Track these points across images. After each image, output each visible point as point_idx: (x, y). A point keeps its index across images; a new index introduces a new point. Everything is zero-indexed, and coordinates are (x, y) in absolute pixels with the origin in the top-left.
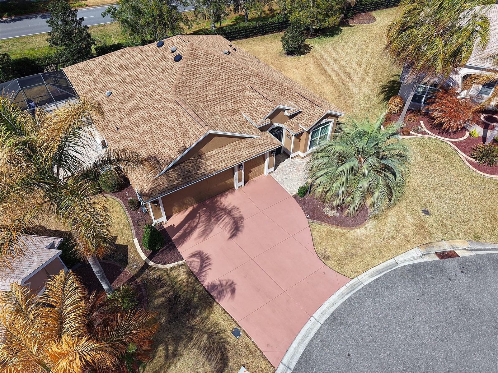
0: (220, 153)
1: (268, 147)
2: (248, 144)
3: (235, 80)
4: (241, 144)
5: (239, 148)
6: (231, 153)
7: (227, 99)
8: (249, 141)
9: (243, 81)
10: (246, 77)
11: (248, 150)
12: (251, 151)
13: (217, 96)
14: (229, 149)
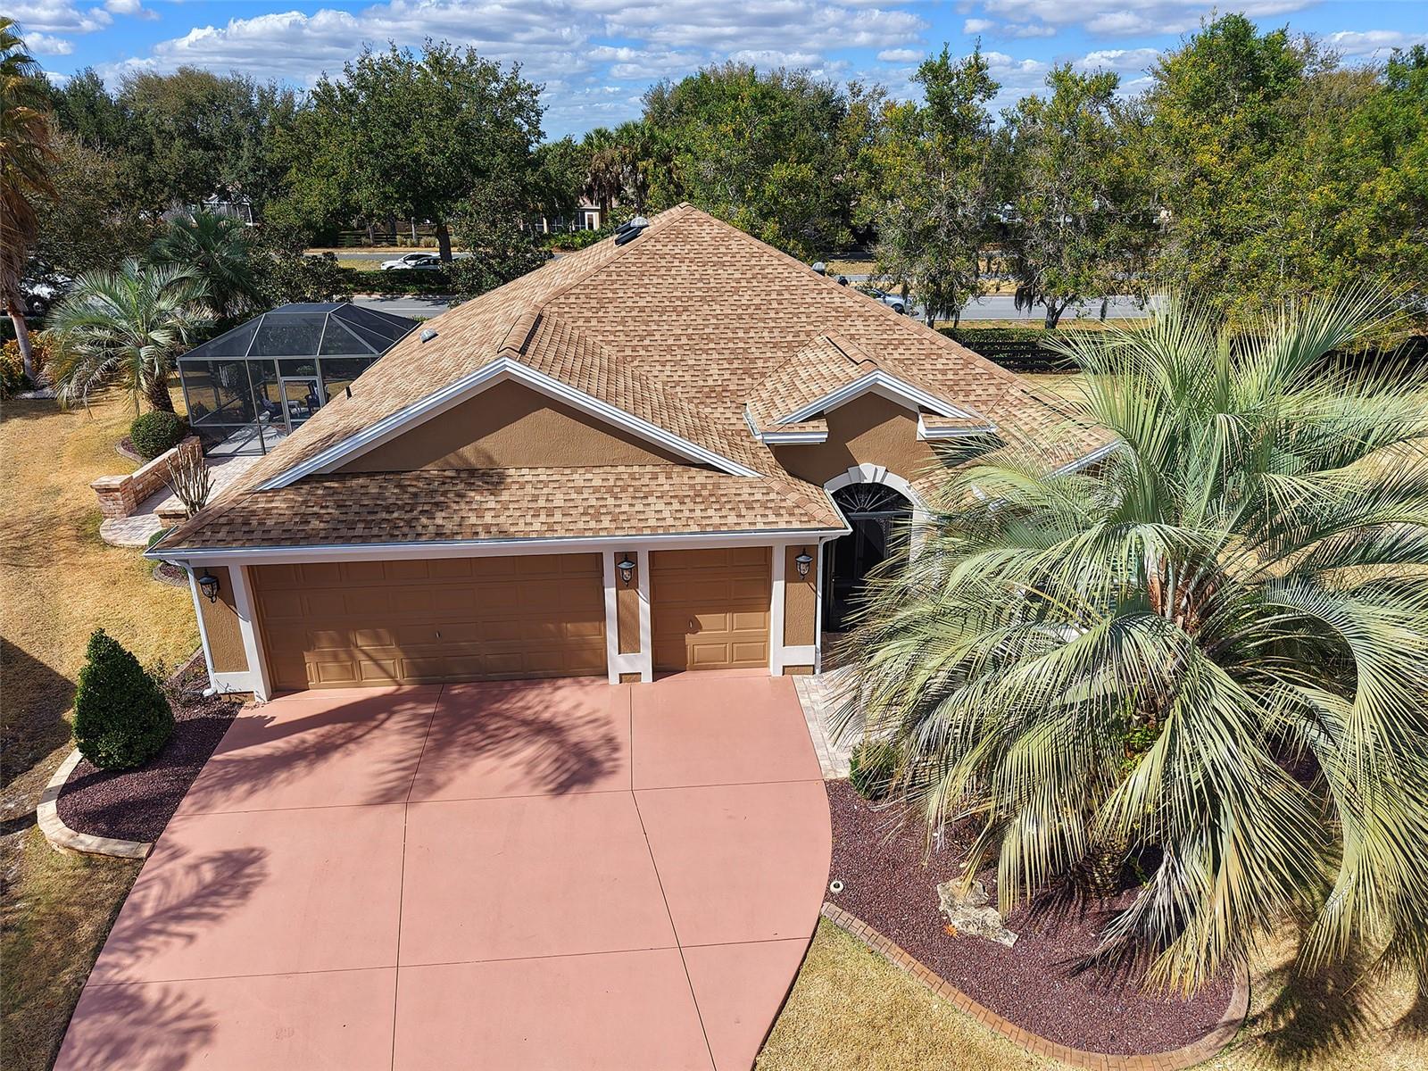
0: (552, 485)
1: (772, 518)
2: (692, 487)
3: (781, 315)
4: (662, 479)
5: (644, 489)
6: (597, 495)
7: (715, 356)
8: (701, 477)
9: (809, 324)
10: (834, 313)
11: (676, 506)
12: (687, 514)
13: (684, 340)
14: (597, 482)
